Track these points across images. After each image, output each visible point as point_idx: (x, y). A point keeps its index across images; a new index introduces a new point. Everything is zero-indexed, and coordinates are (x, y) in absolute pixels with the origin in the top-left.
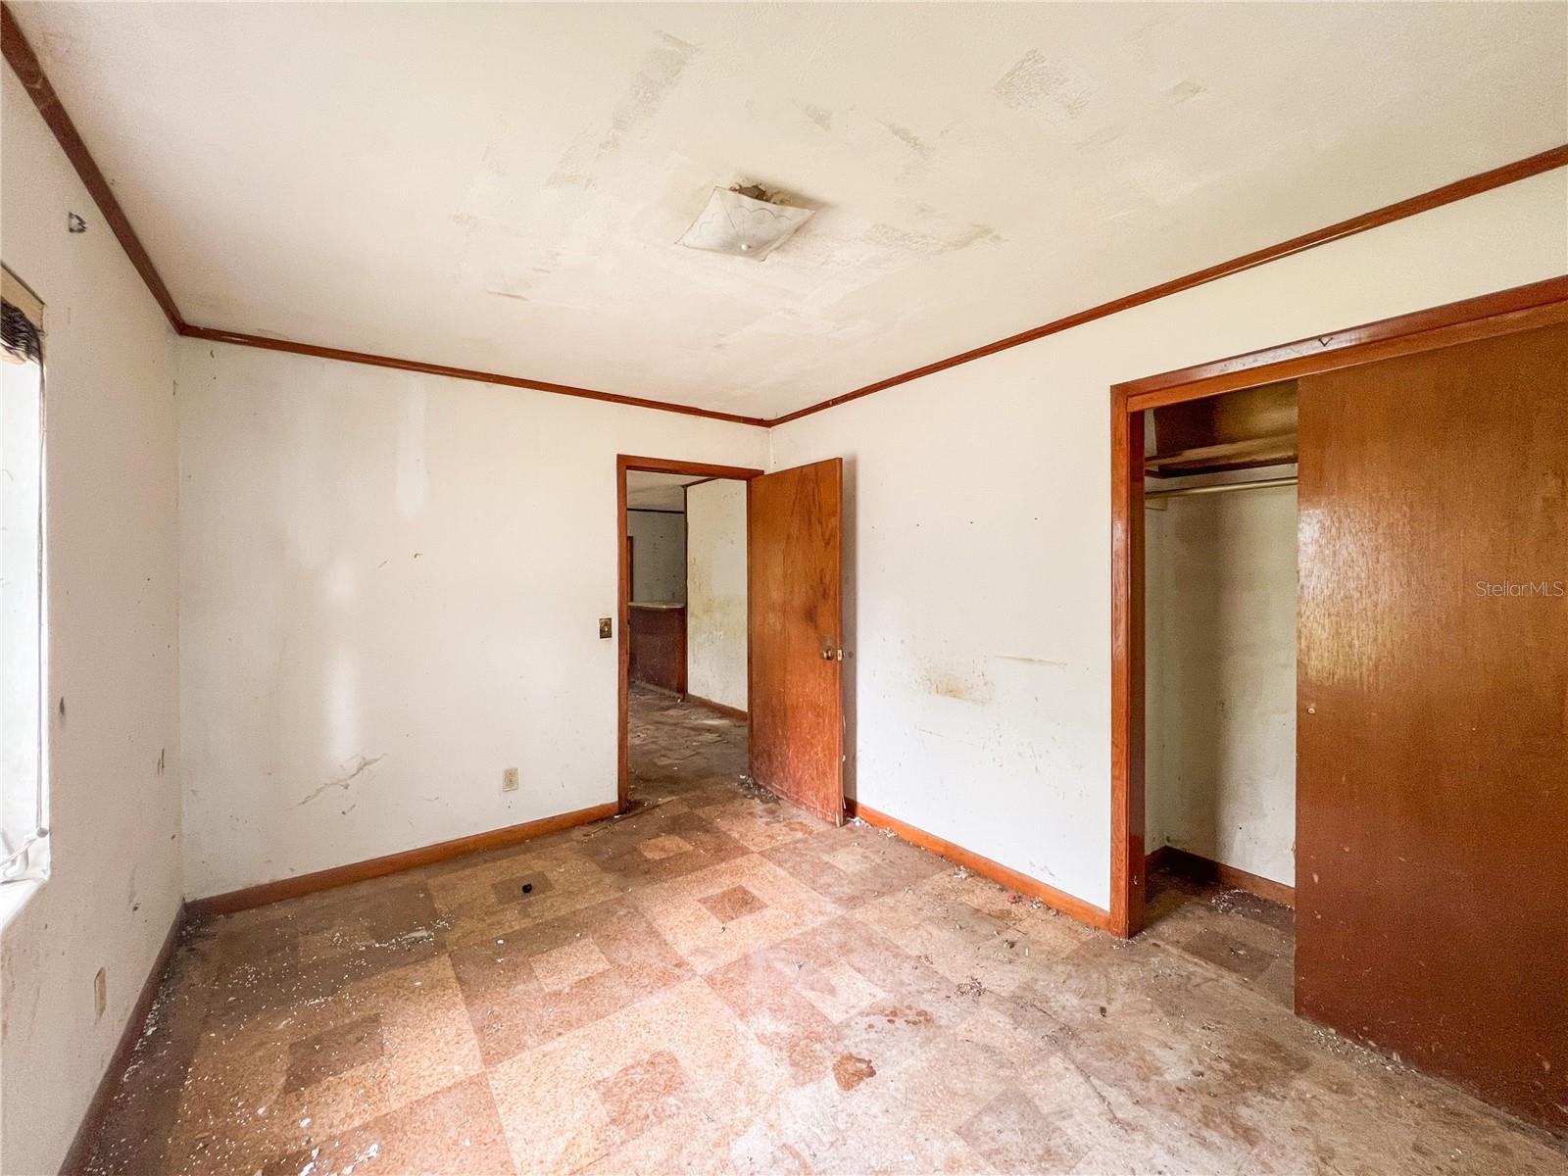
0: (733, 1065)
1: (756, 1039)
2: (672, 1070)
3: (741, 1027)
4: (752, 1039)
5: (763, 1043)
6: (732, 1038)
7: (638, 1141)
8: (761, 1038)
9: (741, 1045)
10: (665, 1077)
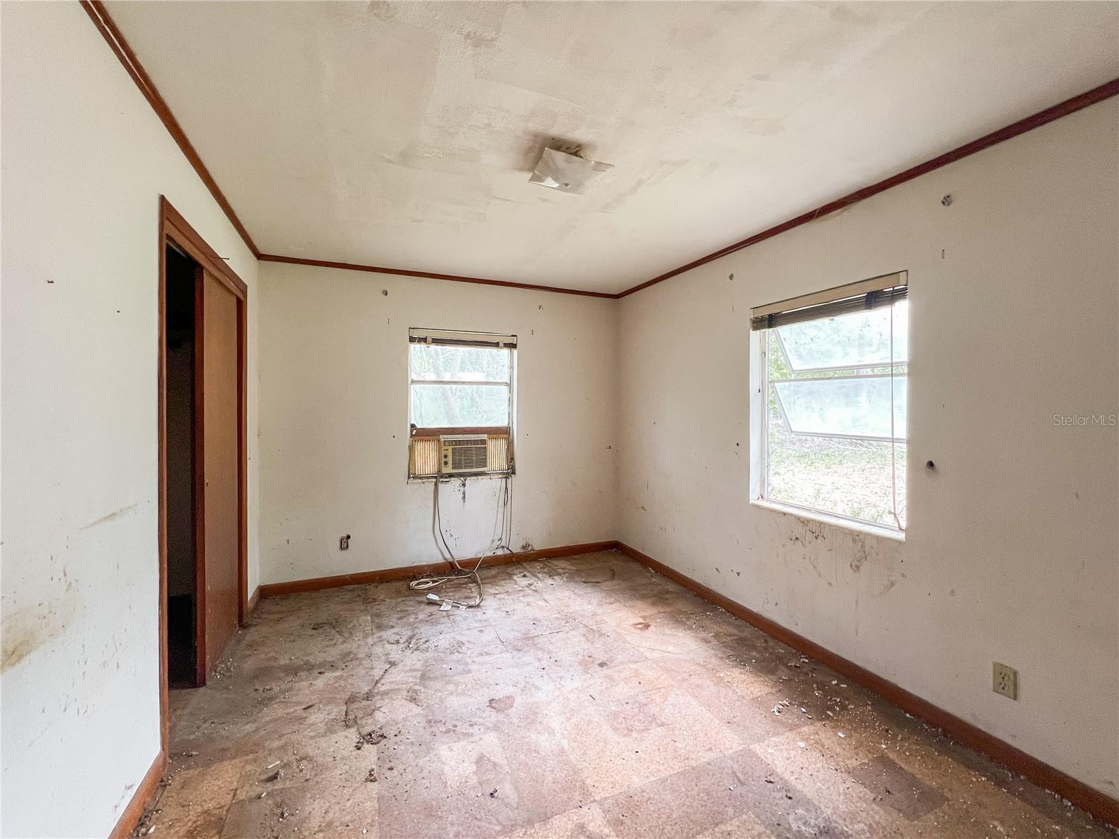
0: (574, 720)
1: (556, 732)
2: (615, 724)
3: (565, 743)
4: (558, 732)
5: (552, 729)
6: (573, 736)
7: (629, 694)
8: (551, 732)
9: (567, 730)
10: (619, 721)
